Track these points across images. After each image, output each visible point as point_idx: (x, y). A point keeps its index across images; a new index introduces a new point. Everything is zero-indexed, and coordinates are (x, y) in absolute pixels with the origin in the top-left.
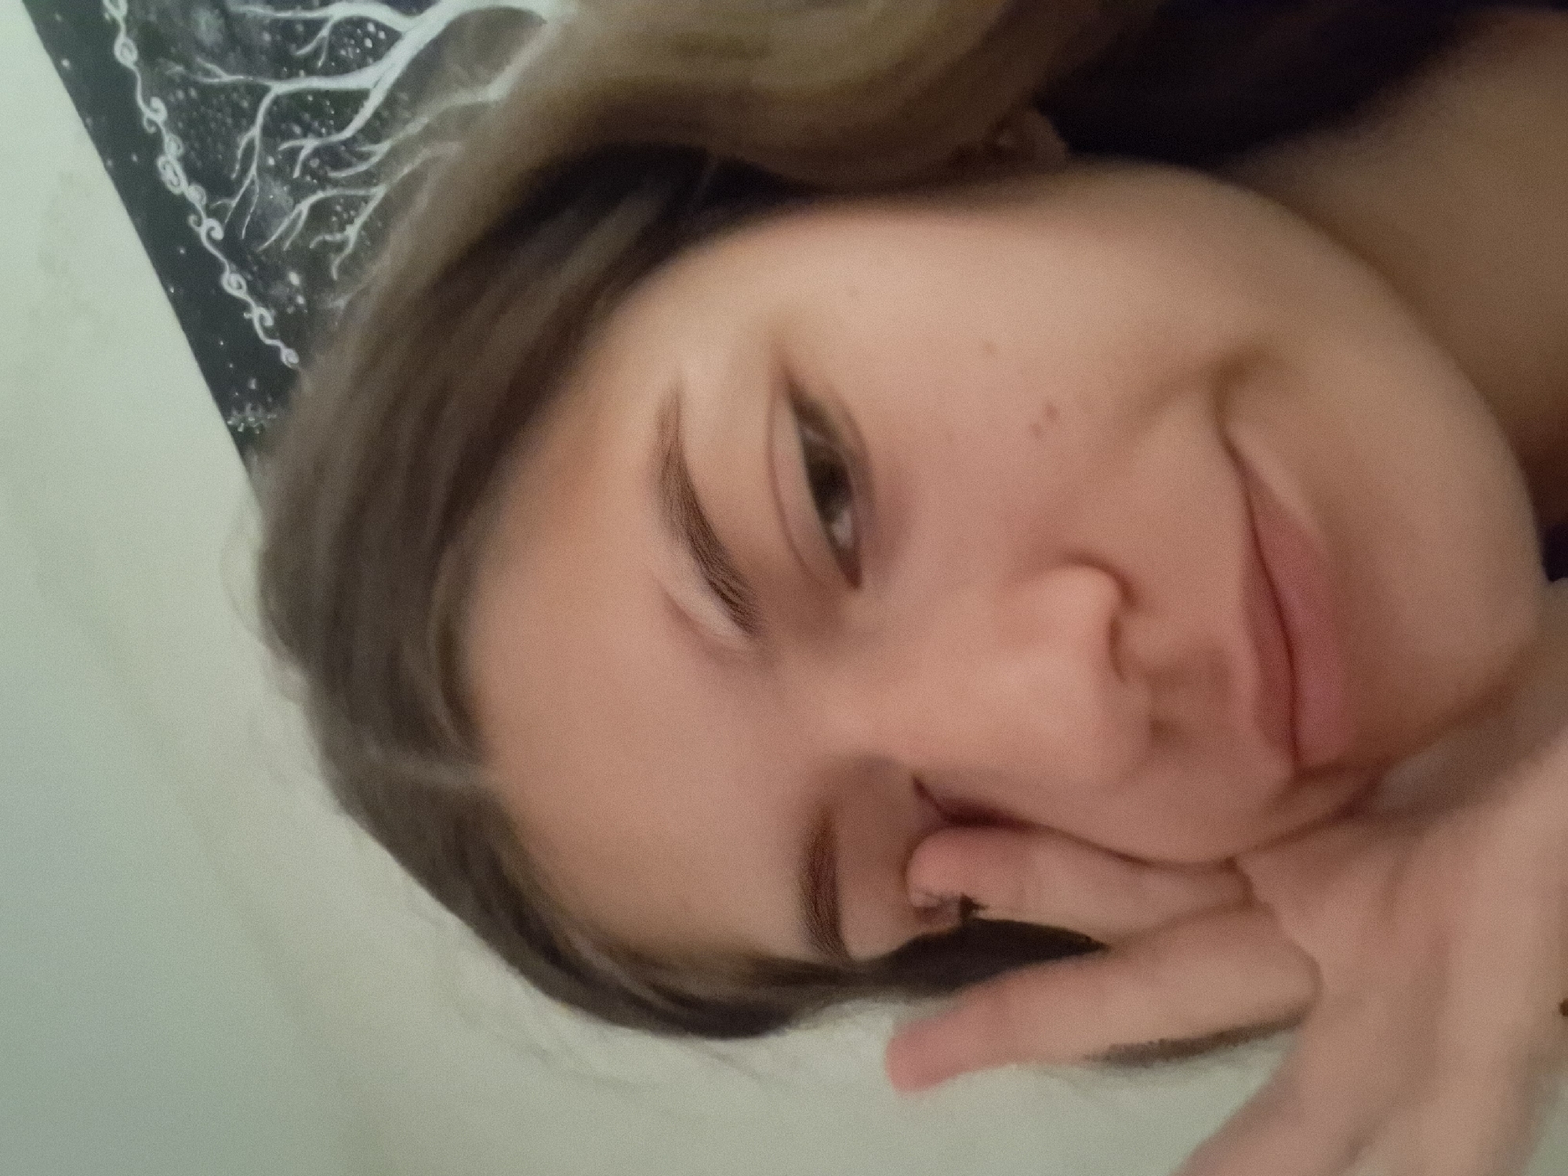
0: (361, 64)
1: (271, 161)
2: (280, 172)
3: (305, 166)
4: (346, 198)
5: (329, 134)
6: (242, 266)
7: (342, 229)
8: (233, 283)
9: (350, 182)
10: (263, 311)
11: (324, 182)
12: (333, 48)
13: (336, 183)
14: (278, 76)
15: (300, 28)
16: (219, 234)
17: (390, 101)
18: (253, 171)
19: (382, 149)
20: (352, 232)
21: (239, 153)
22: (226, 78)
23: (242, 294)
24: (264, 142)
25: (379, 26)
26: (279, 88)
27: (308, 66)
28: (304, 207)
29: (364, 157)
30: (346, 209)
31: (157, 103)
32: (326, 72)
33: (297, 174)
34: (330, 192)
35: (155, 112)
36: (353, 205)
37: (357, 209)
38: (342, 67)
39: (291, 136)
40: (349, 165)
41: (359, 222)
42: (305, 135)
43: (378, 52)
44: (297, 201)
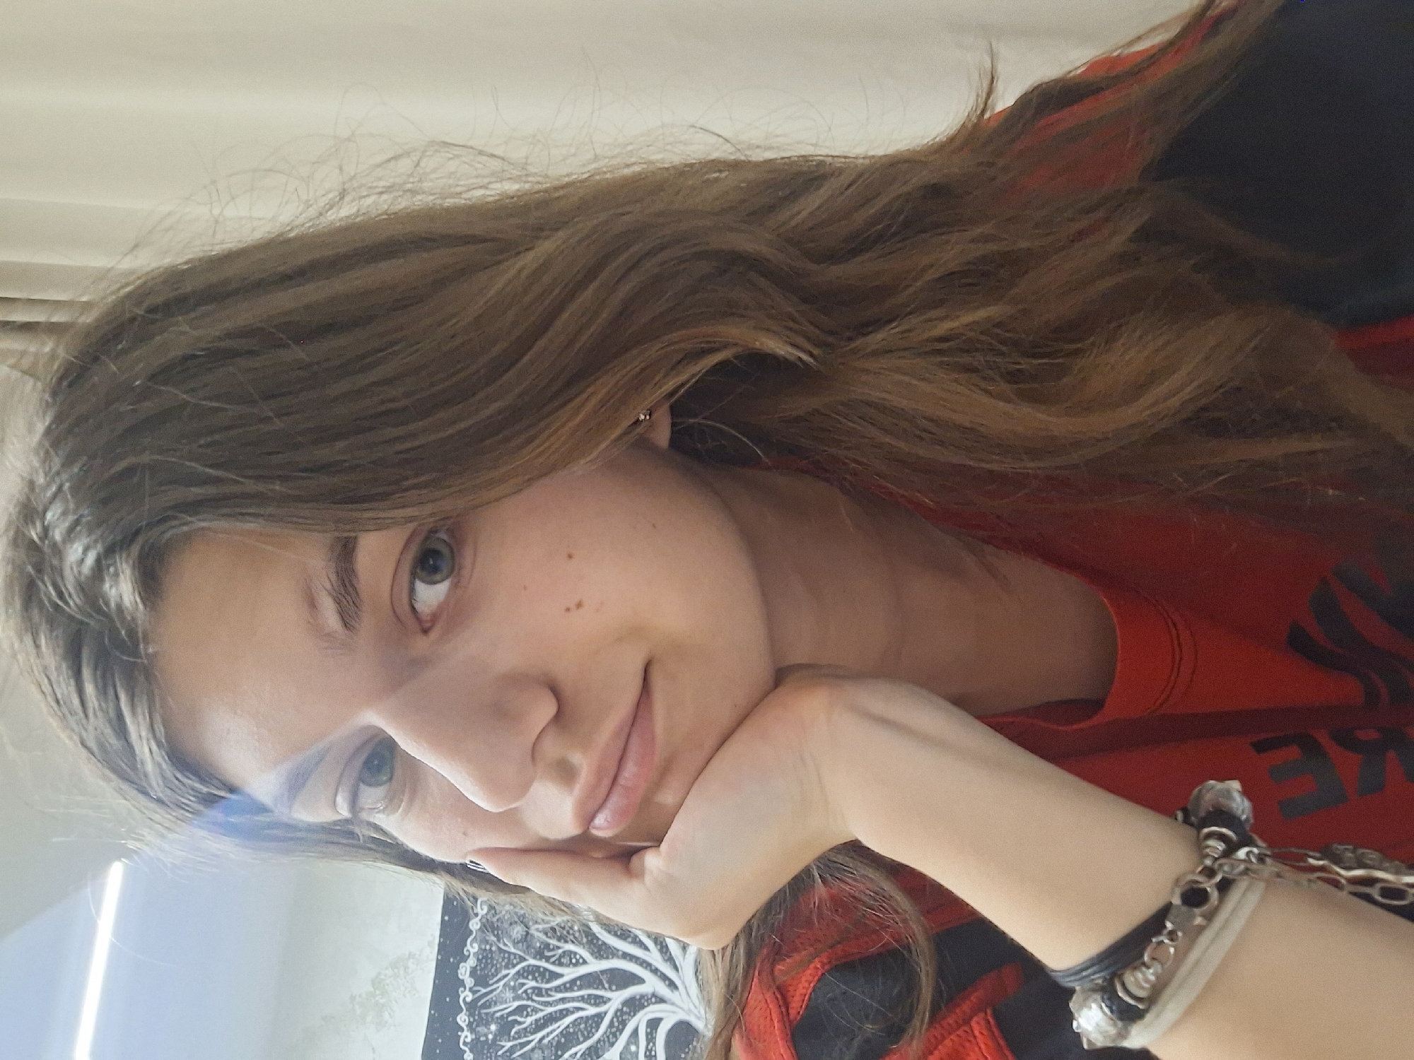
0: (568, 966)
1: (512, 983)
2: (514, 989)
3: (525, 991)
4: (534, 1007)
5: (542, 983)
6: (471, 1015)
7: (527, 1016)
8: (462, 1019)
9: (538, 1002)
10: (469, 1034)
11: (529, 998)
12: (560, 957)
13: (533, 1000)
14: (535, 958)
15: (551, 947)
16: (469, 999)
17: (573, 982)
18: (502, 983)
19: (560, 996)
20: (529, 1020)
21: (499, 976)
22: (513, 950)
23: (463, 1025)
24: (514, 975)
25: (581, 957)
26: (532, 962)
27: (547, 959)
28: (516, 1004)
29: (550, 996)
30: (532, 1011)
31: (476, 945)
32: (554, 963)
33: (520, 992)
34: (529, 1003)
35: (472, 948)
36: (535, 1010)
37: (536, 1012)
38: (561, 964)
39: (527, 978)
40: (542, 996)
41: (534, 1018)
42: (532, 980)
43: (576, 965)
44: (514, 1000)
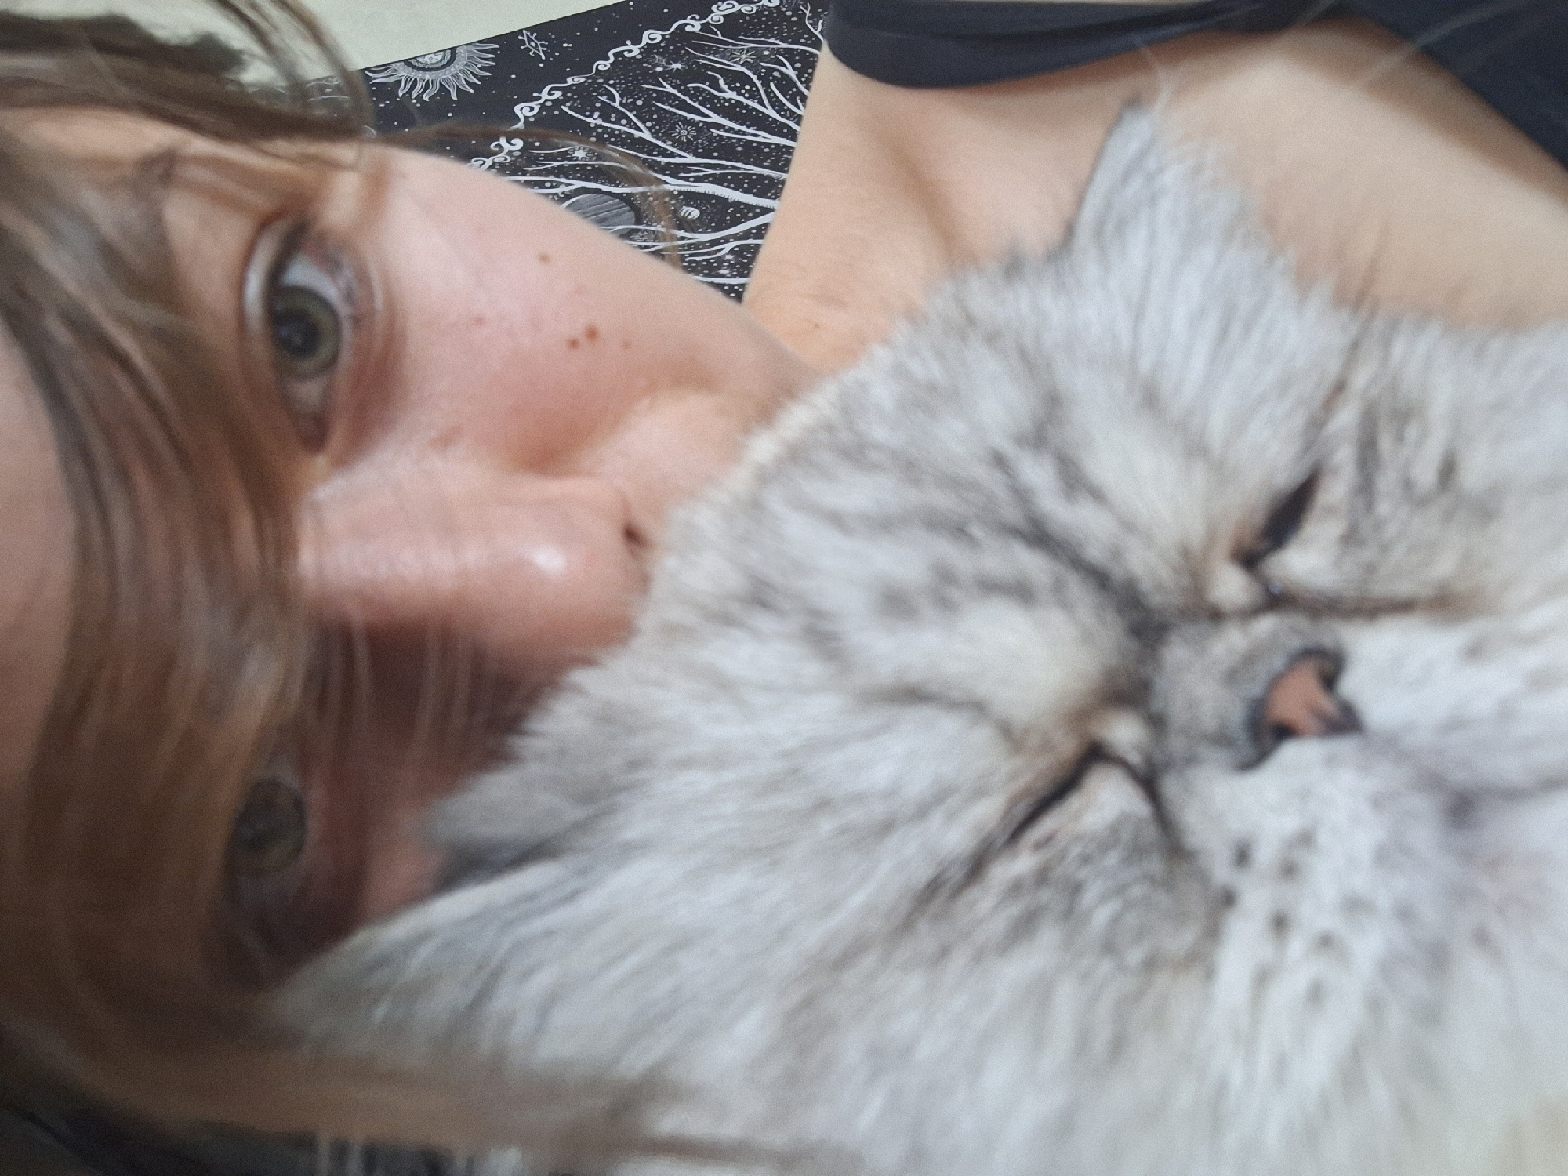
1: (766, 53)
2: (760, 58)
3: (770, 71)
6: (669, 40)
7: (732, 90)
8: (653, 35)
9: (768, 92)
10: (637, 51)
11: (764, 78)
13: (766, 85)
16: (689, 29)
18: (754, 45)
20: (732, 95)
21: (763, 39)
23: (645, 40)
24: (779, 50)
28: (740, 69)
30: (748, 92)
33: (764, 65)
34: (758, 82)
36: (754, 95)
37: (752, 97)
41: (741, 99)
44: (743, 65)
